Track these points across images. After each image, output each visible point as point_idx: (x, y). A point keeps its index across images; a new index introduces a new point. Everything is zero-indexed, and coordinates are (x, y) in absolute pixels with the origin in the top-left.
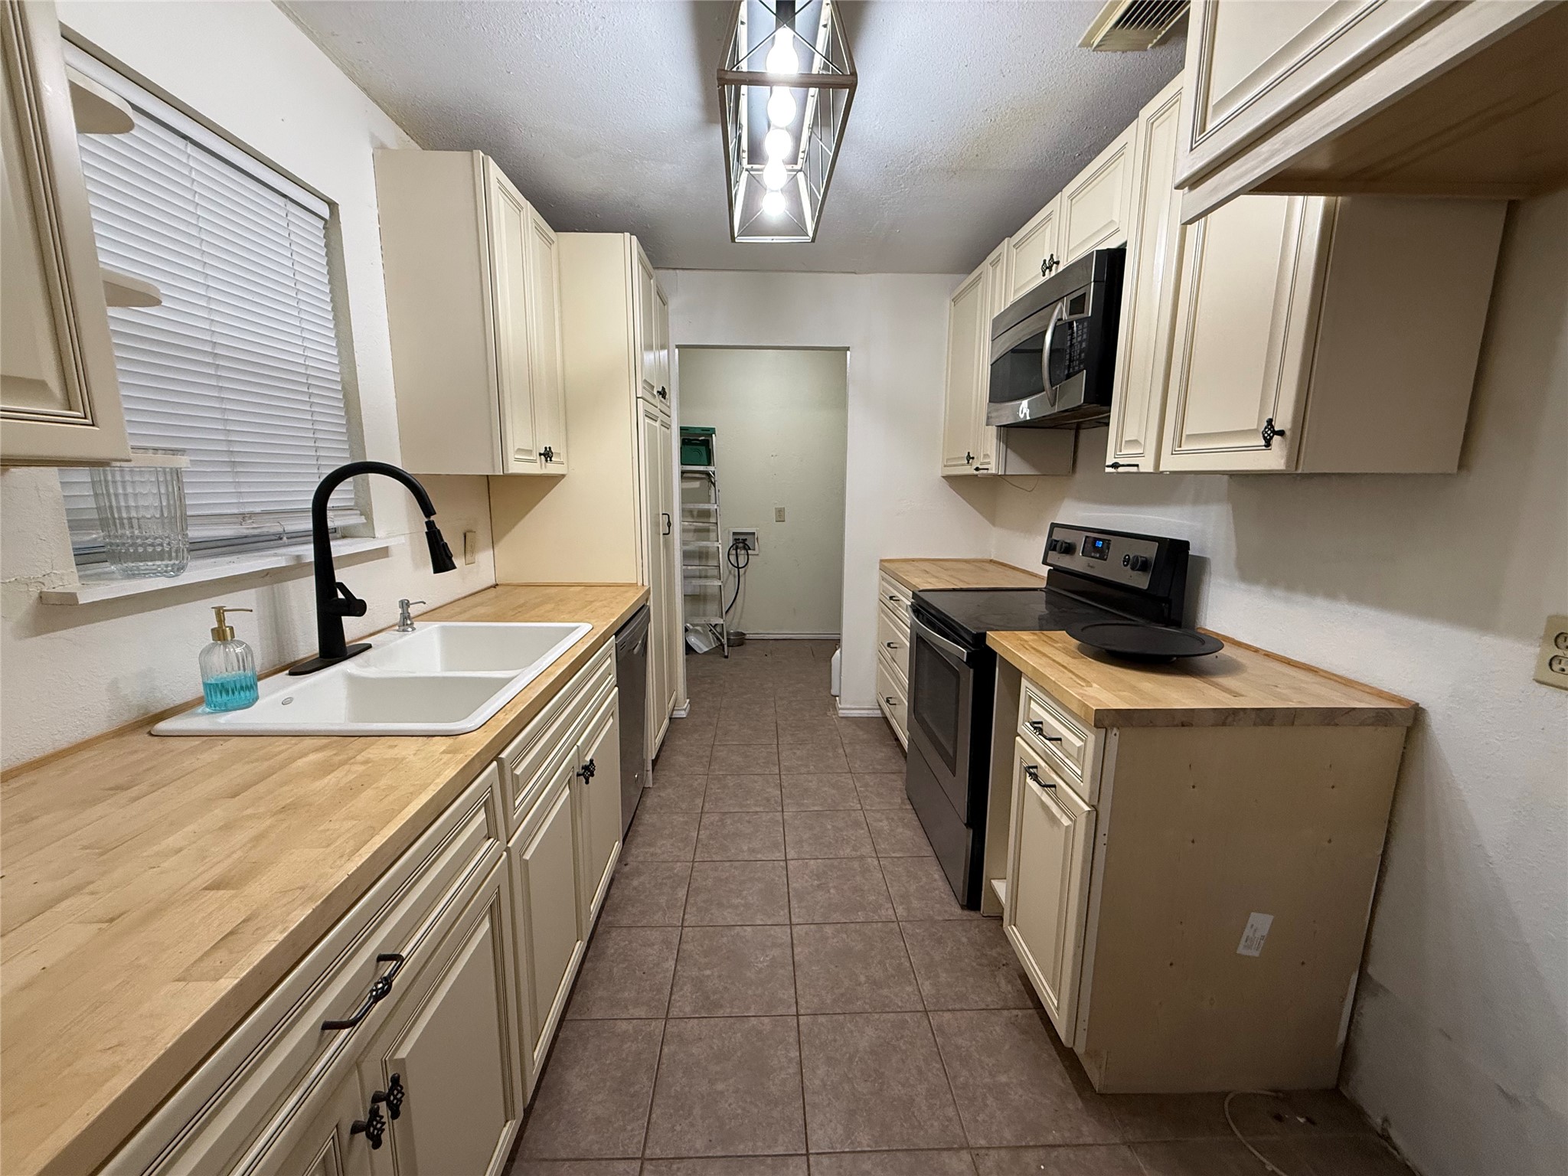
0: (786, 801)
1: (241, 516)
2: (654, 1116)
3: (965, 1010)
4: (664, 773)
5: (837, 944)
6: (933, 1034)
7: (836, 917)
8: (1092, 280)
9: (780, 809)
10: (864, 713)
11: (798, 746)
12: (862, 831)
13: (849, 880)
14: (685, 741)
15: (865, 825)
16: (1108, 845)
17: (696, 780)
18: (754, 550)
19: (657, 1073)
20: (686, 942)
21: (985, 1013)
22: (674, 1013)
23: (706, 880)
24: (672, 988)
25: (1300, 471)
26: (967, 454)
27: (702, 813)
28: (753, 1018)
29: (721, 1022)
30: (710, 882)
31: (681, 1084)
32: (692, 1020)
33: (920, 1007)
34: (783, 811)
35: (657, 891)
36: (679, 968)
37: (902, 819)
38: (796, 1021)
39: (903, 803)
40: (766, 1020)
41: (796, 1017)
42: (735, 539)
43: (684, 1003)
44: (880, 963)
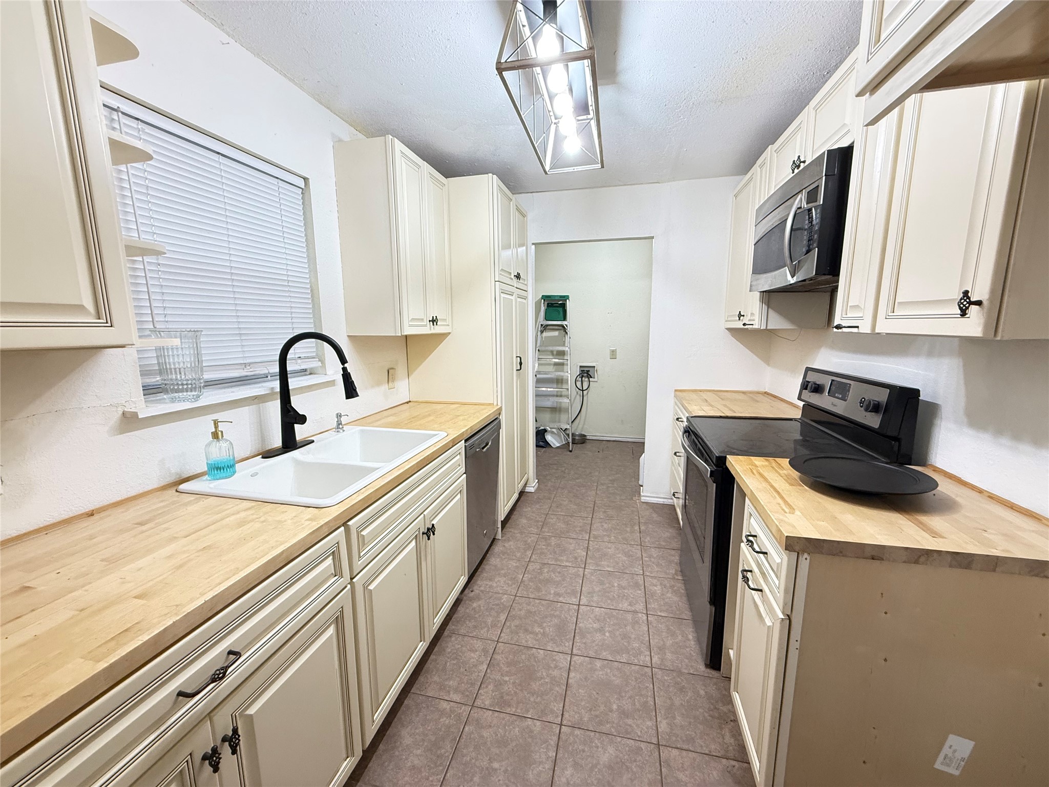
0: (589, 561)
1: (244, 365)
2: (448, 775)
3: (691, 751)
4: (510, 530)
5: (602, 677)
6: (660, 764)
7: (605, 654)
8: (824, 174)
9: (583, 566)
10: (661, 501)
11: (607, 521)
12: (640, 592)
13: (621, 628)
14: (530, 509)
15: (643, 587)
16: (801, 650)
17: (530, 537)
18: (594, 378)
19: (457, 744)
20: (499, 653)
21: (707, 758)
22: (478, 703)
23: (520, 610)
24: (481, 685)
25: (999, 338)
26: (738, 313)
27: (529, 561)
28: (529, 719)
29: (508, 717)
30: (523, 613)
31: (470, 756)
32: (488, 711)
33: (654, 741)
34: (585, 568)
35: (487, 613)
36: (488, 671)
37: (672, 587)
38: (559, 728)
39: (676, 574)
40: (538, 723)
41: (559, 726)
42: (582, 371)
43: (486, 699)
44: (630, 697)
